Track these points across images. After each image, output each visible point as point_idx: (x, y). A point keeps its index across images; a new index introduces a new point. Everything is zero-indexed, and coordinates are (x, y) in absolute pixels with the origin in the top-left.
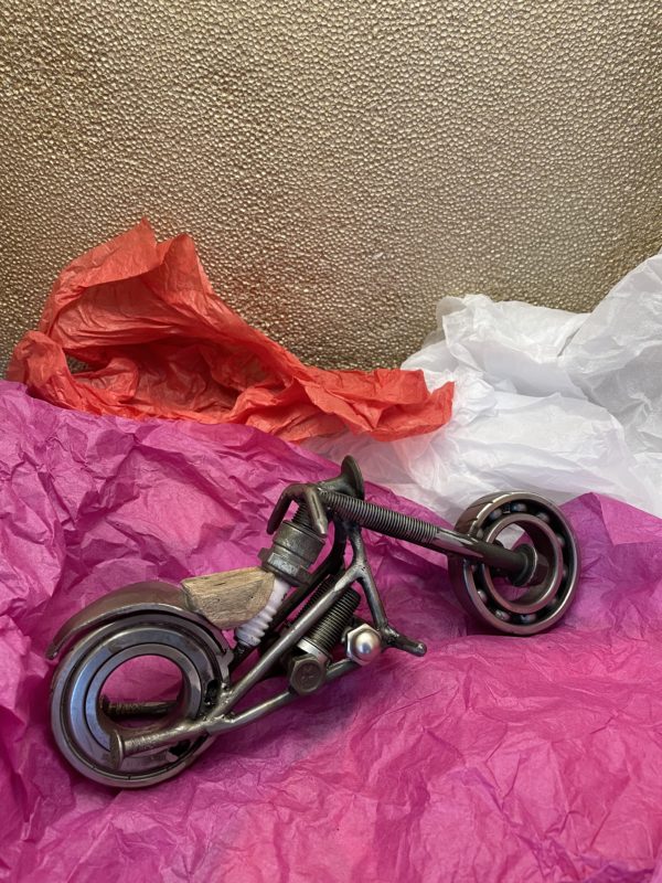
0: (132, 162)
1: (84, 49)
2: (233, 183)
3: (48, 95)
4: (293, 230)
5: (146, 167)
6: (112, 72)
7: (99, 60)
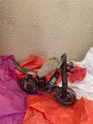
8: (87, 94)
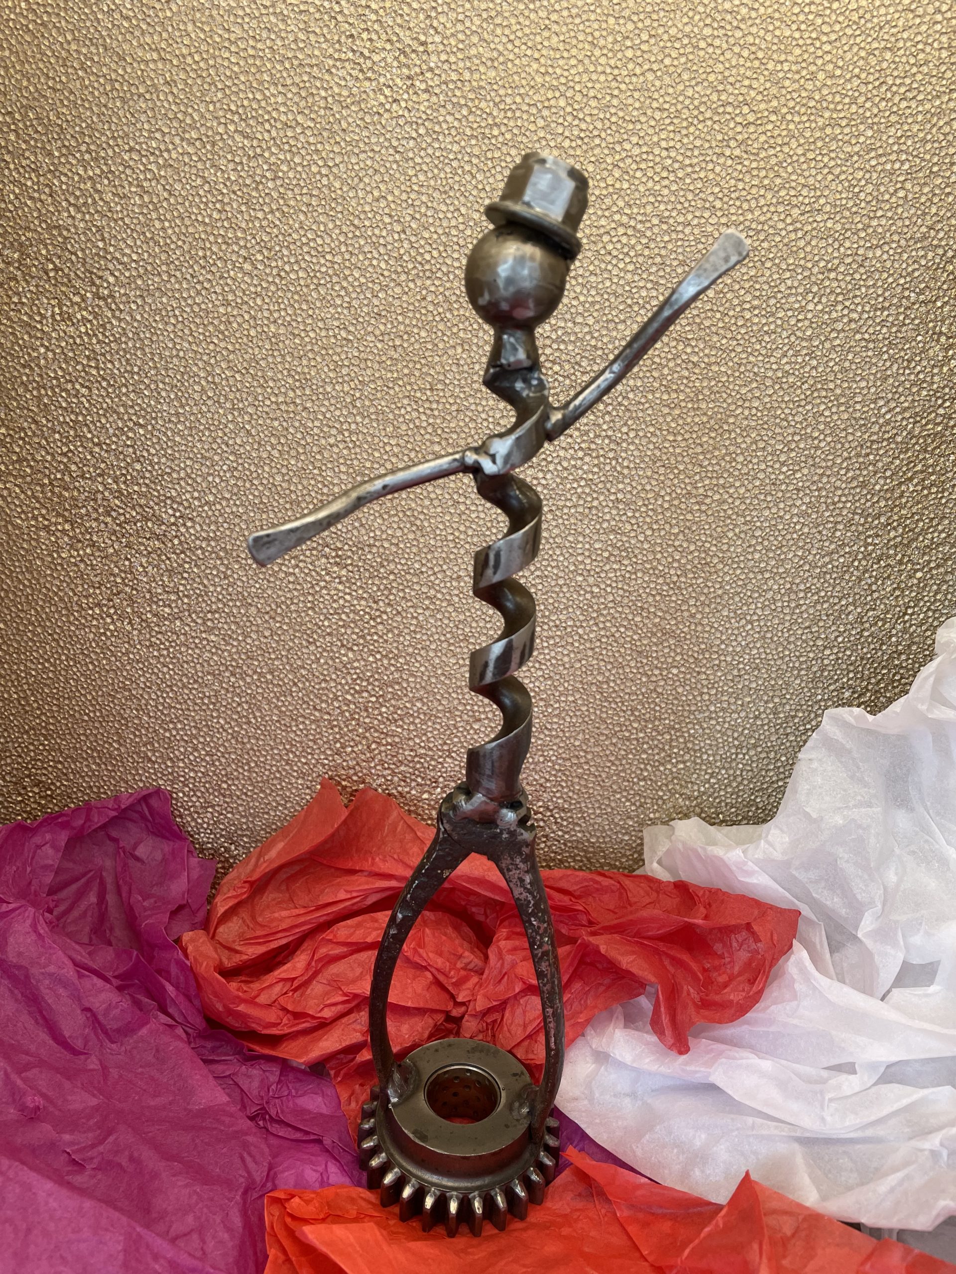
0: (213, 638)
1: (166, 512)
2: (340, 666)
3: (115, 559)
4: (413, 723)
5: (227, 644)
6: (197, 538)
7: (184, 525)
8: (796, 1146)
